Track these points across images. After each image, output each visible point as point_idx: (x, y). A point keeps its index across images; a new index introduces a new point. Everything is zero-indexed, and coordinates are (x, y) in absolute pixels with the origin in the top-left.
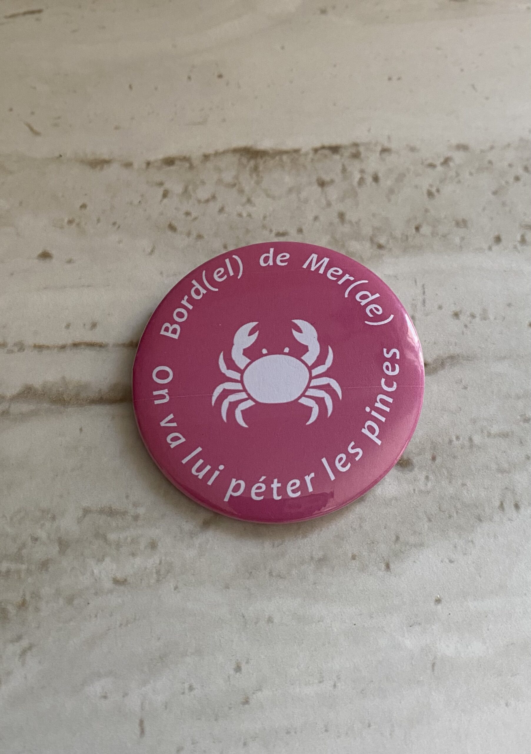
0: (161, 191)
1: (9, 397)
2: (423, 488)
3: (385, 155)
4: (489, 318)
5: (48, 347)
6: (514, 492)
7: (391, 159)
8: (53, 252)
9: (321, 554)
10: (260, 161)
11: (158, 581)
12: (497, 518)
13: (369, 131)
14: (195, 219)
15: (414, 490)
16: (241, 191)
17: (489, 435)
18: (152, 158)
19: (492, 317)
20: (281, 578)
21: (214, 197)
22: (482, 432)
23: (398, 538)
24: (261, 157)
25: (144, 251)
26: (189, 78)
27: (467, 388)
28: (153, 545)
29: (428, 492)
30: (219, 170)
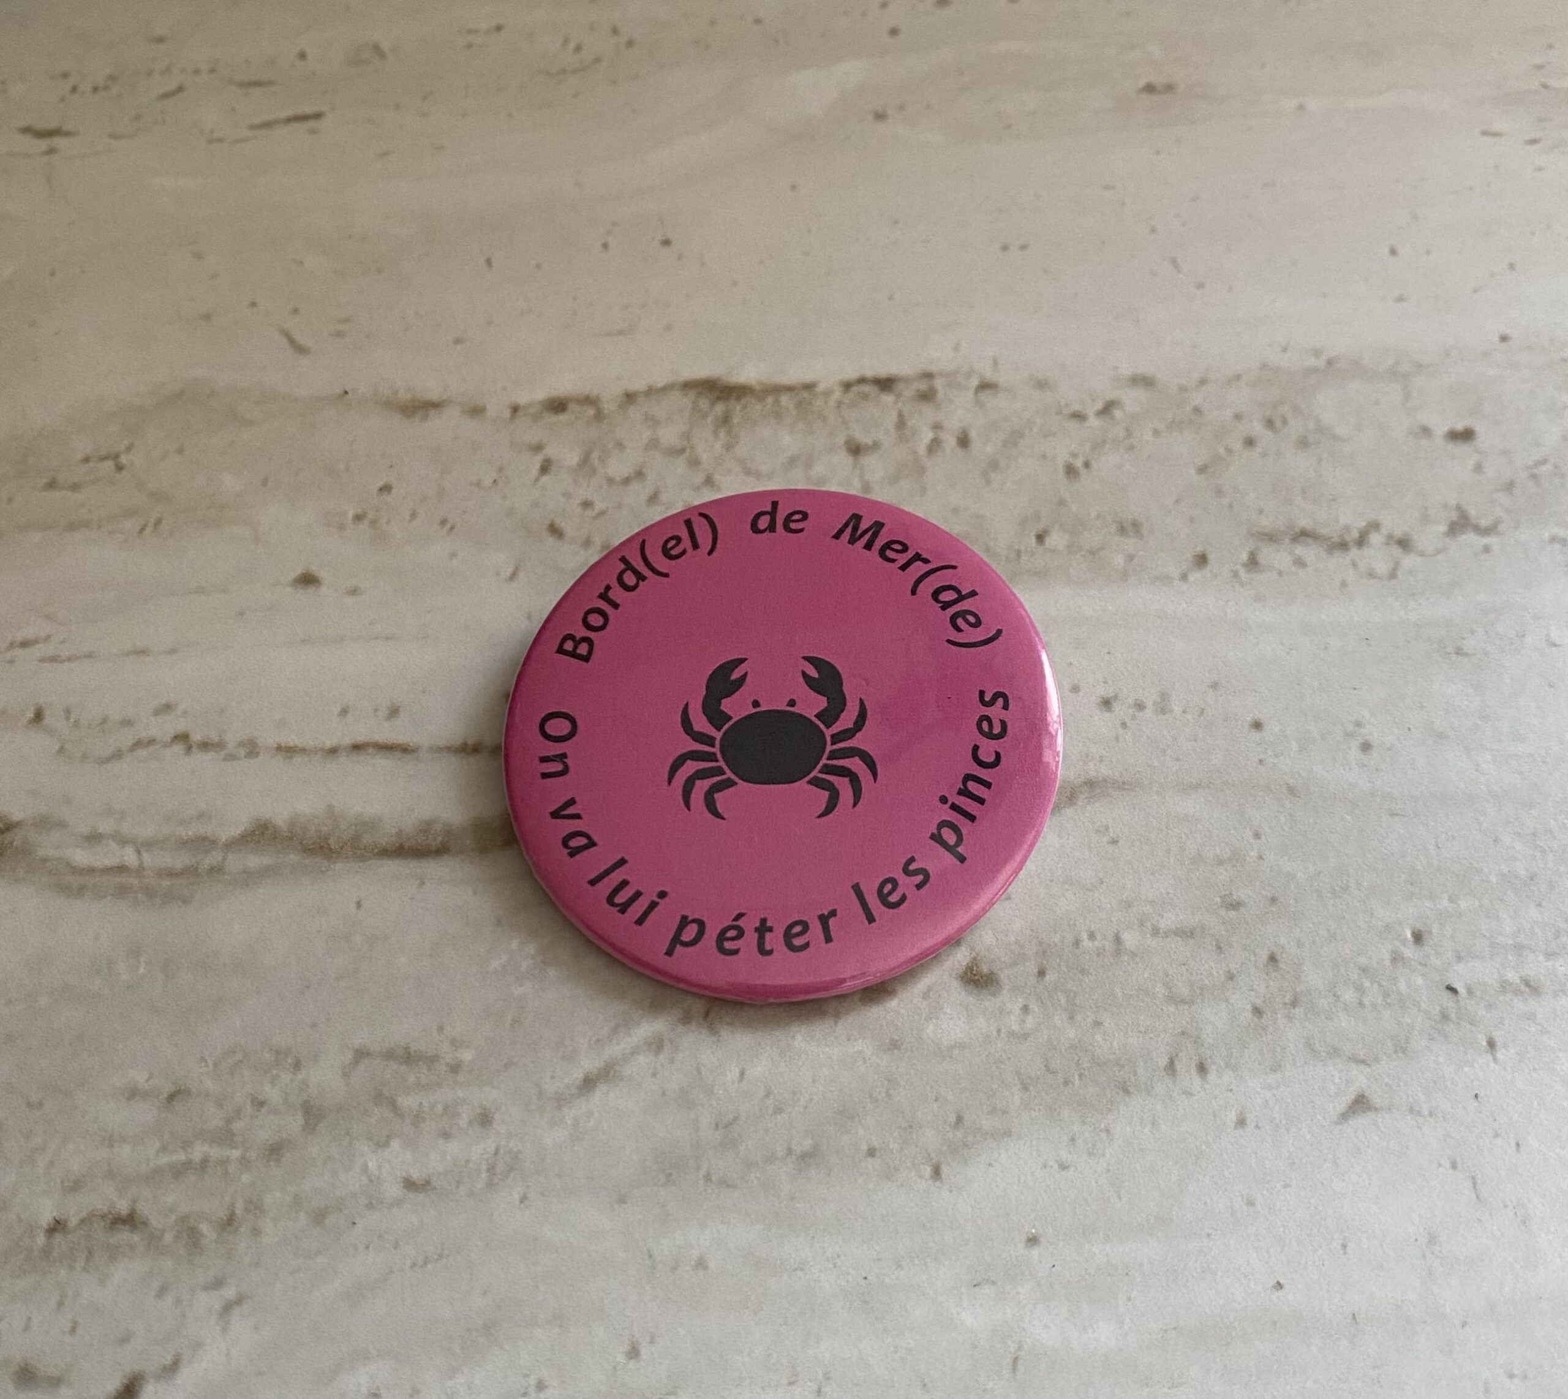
0: (538, 460)
1: (224, 840)
2: (1015, 1027)
3: (983, 396)
4: (1171, 711)
5: (303, 750)
6: (1197, 1041)
7: (996, 403)
8: (323, 574)
9: (808, 1143)
10: (737, 407)
11: (490, 1185)
12: (1160, 1088)
13: (956, 348)
14: (602, 513)
15: (999, 1031)
16: (694, 463)
17: (1155, 932)
18: (522, 399)
19: (1177, 709)
20: (728, 1186)
21: (640, 474)
22: (1142, 924)
23: (959, 1119)
24: (739, 398)
25: (498, 574)
26: (605, 246)
27: (1117, 841)
28: (485, 1119)
29: (1026, 1036)
30: (652, 421)
